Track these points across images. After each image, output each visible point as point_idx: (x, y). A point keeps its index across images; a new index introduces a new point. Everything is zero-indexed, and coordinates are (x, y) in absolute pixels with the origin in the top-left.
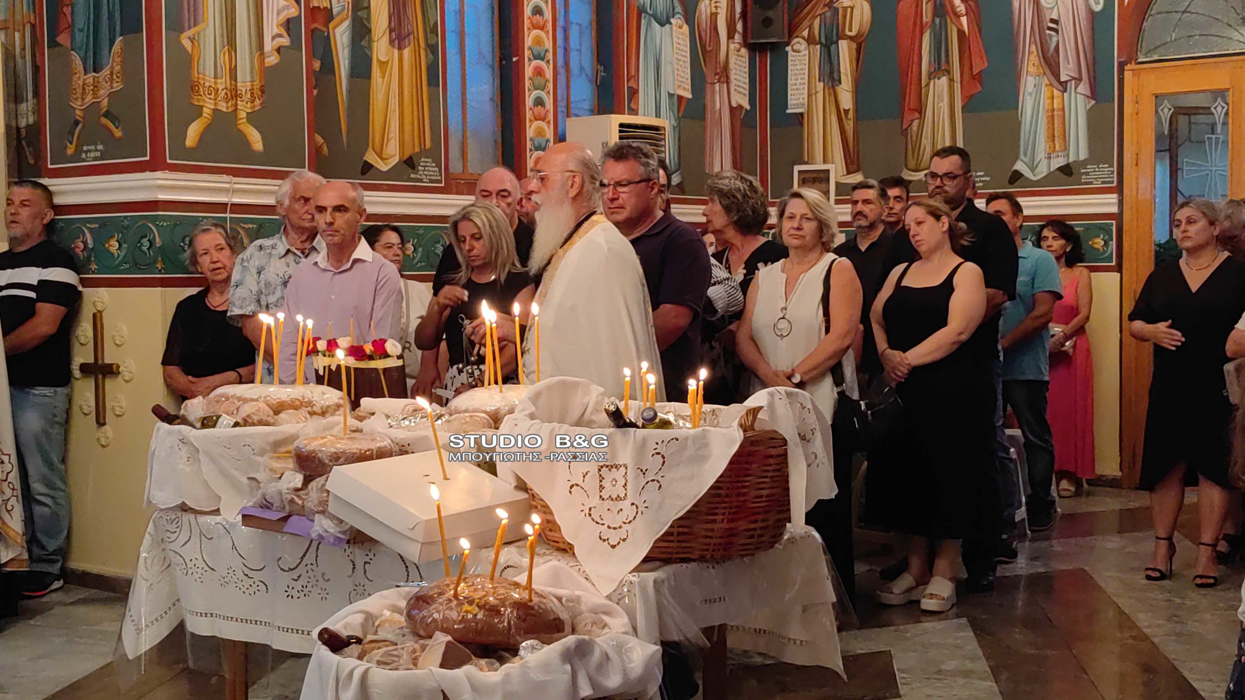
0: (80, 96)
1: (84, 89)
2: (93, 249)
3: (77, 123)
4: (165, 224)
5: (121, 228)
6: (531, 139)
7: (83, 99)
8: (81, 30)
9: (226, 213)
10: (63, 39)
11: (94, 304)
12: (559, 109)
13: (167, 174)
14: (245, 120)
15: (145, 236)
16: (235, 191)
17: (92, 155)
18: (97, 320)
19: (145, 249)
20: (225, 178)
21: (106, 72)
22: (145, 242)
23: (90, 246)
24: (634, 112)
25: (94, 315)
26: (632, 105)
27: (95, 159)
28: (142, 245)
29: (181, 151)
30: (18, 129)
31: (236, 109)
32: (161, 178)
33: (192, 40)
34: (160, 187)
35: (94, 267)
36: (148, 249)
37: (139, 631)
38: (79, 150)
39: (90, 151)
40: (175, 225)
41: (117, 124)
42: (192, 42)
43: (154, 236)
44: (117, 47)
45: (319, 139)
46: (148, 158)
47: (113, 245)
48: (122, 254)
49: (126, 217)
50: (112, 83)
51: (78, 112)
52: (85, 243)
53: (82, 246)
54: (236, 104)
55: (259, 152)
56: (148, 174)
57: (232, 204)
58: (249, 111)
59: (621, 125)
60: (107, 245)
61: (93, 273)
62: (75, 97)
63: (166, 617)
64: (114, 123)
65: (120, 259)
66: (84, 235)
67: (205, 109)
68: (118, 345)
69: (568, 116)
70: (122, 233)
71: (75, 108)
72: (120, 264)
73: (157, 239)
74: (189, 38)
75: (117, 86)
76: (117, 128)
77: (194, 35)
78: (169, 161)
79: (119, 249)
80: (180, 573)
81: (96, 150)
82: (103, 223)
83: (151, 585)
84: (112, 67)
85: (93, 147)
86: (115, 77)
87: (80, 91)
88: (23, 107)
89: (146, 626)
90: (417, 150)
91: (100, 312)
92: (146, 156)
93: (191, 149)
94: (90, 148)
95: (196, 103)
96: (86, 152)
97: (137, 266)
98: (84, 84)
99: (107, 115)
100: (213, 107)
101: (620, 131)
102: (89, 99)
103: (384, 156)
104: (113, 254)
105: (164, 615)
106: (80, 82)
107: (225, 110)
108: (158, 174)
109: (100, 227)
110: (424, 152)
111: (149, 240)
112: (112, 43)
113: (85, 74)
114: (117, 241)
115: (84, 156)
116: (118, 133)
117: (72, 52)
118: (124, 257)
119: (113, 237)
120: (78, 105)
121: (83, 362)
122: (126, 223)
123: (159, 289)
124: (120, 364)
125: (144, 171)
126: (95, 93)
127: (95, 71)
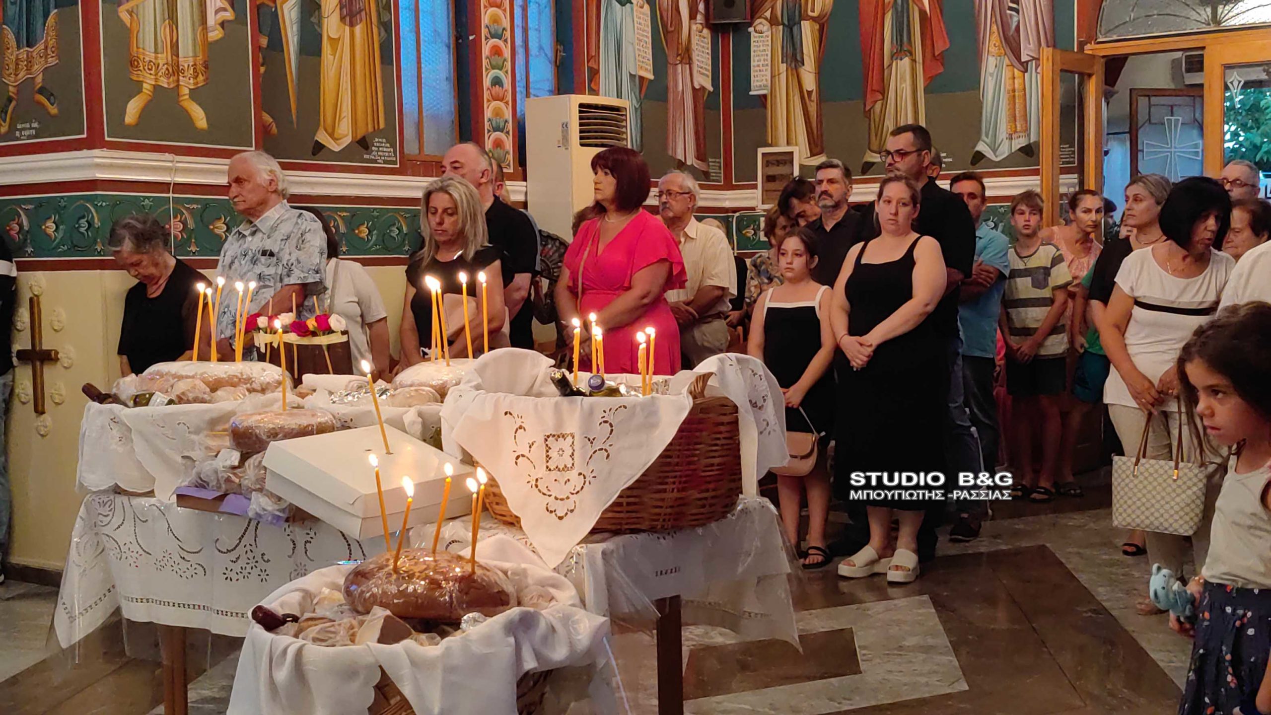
0: (13, 72)
1: (17, 64)
2: (28, 232)
3: (10, 100)
4: (104, 204)
5: (57, 208)
6: (489, 120)
7: (16, 75)
8: (14, 3)
9: (168, 192)
11: (31, 288)
12: (518, 89)
13: (106, 152)
14: (187, 97)
15: (83, 217)
16: (177, 170)
17: (27, 133)
18: (34, 303)
19: (82, 230)
20: (167, 156)
21: (40, 46)
22: (83, 222)
23: (26, 228)
24: (594, 92)
25: (31, 300)
26: (592, 85)
27: (29, 137)
28: (80, 226)
29: (119, 127)
31: (178, 86)
32: (99, 155)
33: (130, 13)
34: (101, 166)
35: (30, 250)
36: (86, 230)
37: (72, 619)
38: (12, 128)
39: (24, 129)
40: (114, 205)
41: (52, 101)
42: (131, 15)
43: (93, 216)
44: (51, 20)
45: (267, 118)
46: (85, 136)
47: (50, 227)
48: (60, 235)
49: (62, 197)
50: (46, 58)
51: (11, 89)
52: (21, 226)
53: (17, 227)
54: (178, 81)
55: (202, 130)
56: (85, 153)
57: (175, 184)
58: (192, 87)
59: (581, 105)
60: (43, 227)
61: (30, 256)
62: (7, 72)
63: (100, 604)
64: (49, 100)
65: (57, 241)
66: (19, 216)
67: (145, 85)
68: (56, 331)
69: (528, 95)
70: (59, 214)
71: (8, 85)
72: (58, 247)
73: (96, 220)
74: (128, 11)
75: (52, 61)
76: (52, 104)
77: (132, 8)
78: (107, 139)
79: (55, 231)
80: (114, 558)
81: (31, 128)
82: (39, 203)
83: (84, 571)
84: (47, 40)
85: (28, 125)
86: (49, 52)
87: (12, 66)
89: (80, 613)
90: (370, 129)
91: (36, 296)
92: (83, 133)
93: (129, 125)
94: (23, 125)
95: (135, 78)
96: (21, 130)
97: (74, 249)
98: (17, 59)
99: (41, 91)
100: (153, 83)
101: (580, 112)
102: (22, 75)
103: (336, 136)
104: (49, 236)
105: (98, 602)
106: (13, 58)
107: (166, 86)
108: (96, 152)
109: (35, 208)
110: (377, 132)
111: (87, 221)
112: (46, 16)
113: (19, 48)
114: (54, 222)
115: (18, 134)
116: (53, 110)
117: (4, 26)
118: (61, 239)
119: (50, 218)
120: (11, 83)
121: (20, 348)
122: (63, 204)
123: (99, 271)
124: (59, 350)
125: (80, 149)
126: (29, 69)
127: (28, 46)
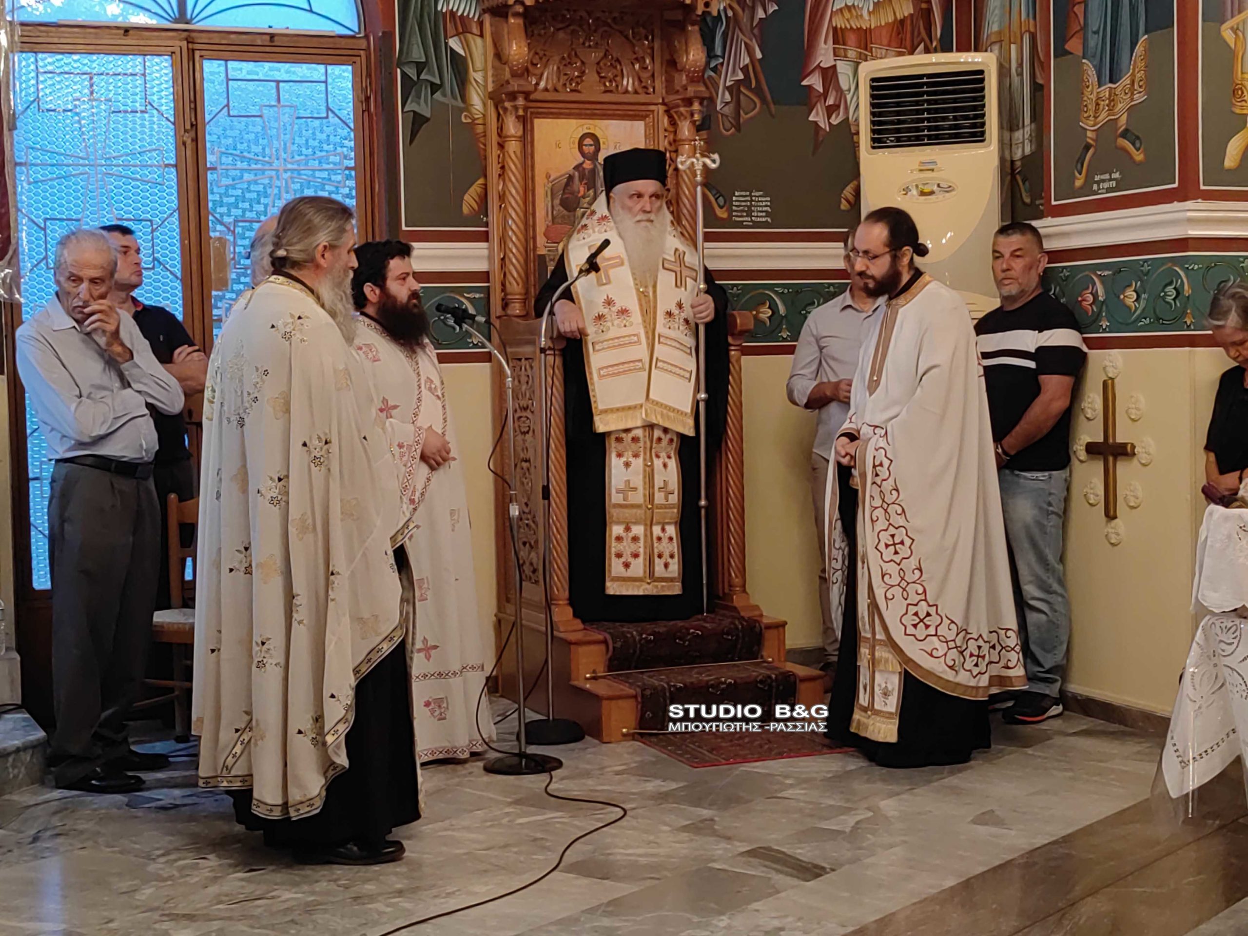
0: (1091, 113)
1: (1098, 104)
2: (1103, 303)
3: (1087, 147)
4: (1196, 267)
5: (1139, 273)
7: (1096, 117)
8: (1096, 32)
10: (1074, 45)
11: (1104, 368)
13: (1201, 204)
15: (1171, 283)
17: (1106, 185)
18: (1108, 389)
19: (1169, 299)
21: (1125, 81)
22: (1170, 290)
23: (1101, 299)
25: (1105, 383)
27: (1109, 190)
28: (1166, 295)
29: (1217, 173)
30: (1013, 162)
32: (1193, 208)
33: (1235, 30)
34: (1190, 221)
35: (1105, 324)
36: (1174, 299)
37: (1184, 764)
38: (1089, 181)
39: (1103, 181)
40: (1209, 268)
41: (1138, 145)
42: (1236, 33)
43: (1182, 282)
44: (1139, 49)
46: (1176, 185)
47: (1130, 296)
48: (1141, 307)
49: (1145, 261)
50: (1132, 94)
51: (1089, 134)
52: (1095, 296)
53: (1090, 298)
56: (1176, 205)
60: (1122, 297)
61: (1104, 331)
62: (1085, 115)
63: (1217, 750)
64: (1133, 144)
65: (1138, 312)
66: (1094, 284)
68: (1133, 420)
70: (1142, 281)
71: (1086, 130)
72: (1138, 319)
73: (1186, 287)
74: (1232, 28)
75: (1139, 98)
76: (1138, 150)
78: (1202, 187)
79: (1136, 300)
81: (1111, 180)
82: (1118, 269)
83: (1200, 708)
84: (1133, 75)
85: (1107, 176)
86: (1136, 87)
87: (1091, 107)
88: (1018, 135)
89: (1194, 758)
91: (1112, 379)
92: (1174, 182)
93: (1229, 170)
94: (1103, 177)
95: (1238, 111)
96: (1098, 183)
97: (1159, 322)
98: (1098, 98)
99: (1125, 134)
102: (1103, 117)
104: (1129, 308)
105: (1215, 747)
106: (1093, 97)
108: (1189, 204)
109: (1114, 274)
111: (1175, 288)
112: (1133, 44)
113: (1100, 86)
114: (1135, 291)
115: (1095, 187)
116: (1139, 157)
117: (1084, 61)
118: (1144, 310)
119: (1130, 285)
120: (1090, 127)
121: (1090, 440)
122: (1146, 268)
123: (1187, 349)
124: (1135, 444)
125: (1171, 202)
126: (1111, 109)
127: (1111, 81)
